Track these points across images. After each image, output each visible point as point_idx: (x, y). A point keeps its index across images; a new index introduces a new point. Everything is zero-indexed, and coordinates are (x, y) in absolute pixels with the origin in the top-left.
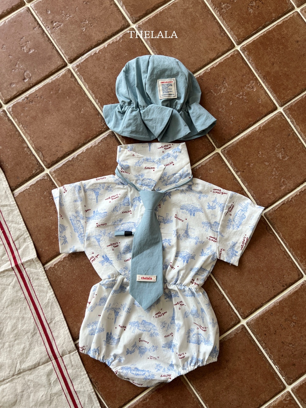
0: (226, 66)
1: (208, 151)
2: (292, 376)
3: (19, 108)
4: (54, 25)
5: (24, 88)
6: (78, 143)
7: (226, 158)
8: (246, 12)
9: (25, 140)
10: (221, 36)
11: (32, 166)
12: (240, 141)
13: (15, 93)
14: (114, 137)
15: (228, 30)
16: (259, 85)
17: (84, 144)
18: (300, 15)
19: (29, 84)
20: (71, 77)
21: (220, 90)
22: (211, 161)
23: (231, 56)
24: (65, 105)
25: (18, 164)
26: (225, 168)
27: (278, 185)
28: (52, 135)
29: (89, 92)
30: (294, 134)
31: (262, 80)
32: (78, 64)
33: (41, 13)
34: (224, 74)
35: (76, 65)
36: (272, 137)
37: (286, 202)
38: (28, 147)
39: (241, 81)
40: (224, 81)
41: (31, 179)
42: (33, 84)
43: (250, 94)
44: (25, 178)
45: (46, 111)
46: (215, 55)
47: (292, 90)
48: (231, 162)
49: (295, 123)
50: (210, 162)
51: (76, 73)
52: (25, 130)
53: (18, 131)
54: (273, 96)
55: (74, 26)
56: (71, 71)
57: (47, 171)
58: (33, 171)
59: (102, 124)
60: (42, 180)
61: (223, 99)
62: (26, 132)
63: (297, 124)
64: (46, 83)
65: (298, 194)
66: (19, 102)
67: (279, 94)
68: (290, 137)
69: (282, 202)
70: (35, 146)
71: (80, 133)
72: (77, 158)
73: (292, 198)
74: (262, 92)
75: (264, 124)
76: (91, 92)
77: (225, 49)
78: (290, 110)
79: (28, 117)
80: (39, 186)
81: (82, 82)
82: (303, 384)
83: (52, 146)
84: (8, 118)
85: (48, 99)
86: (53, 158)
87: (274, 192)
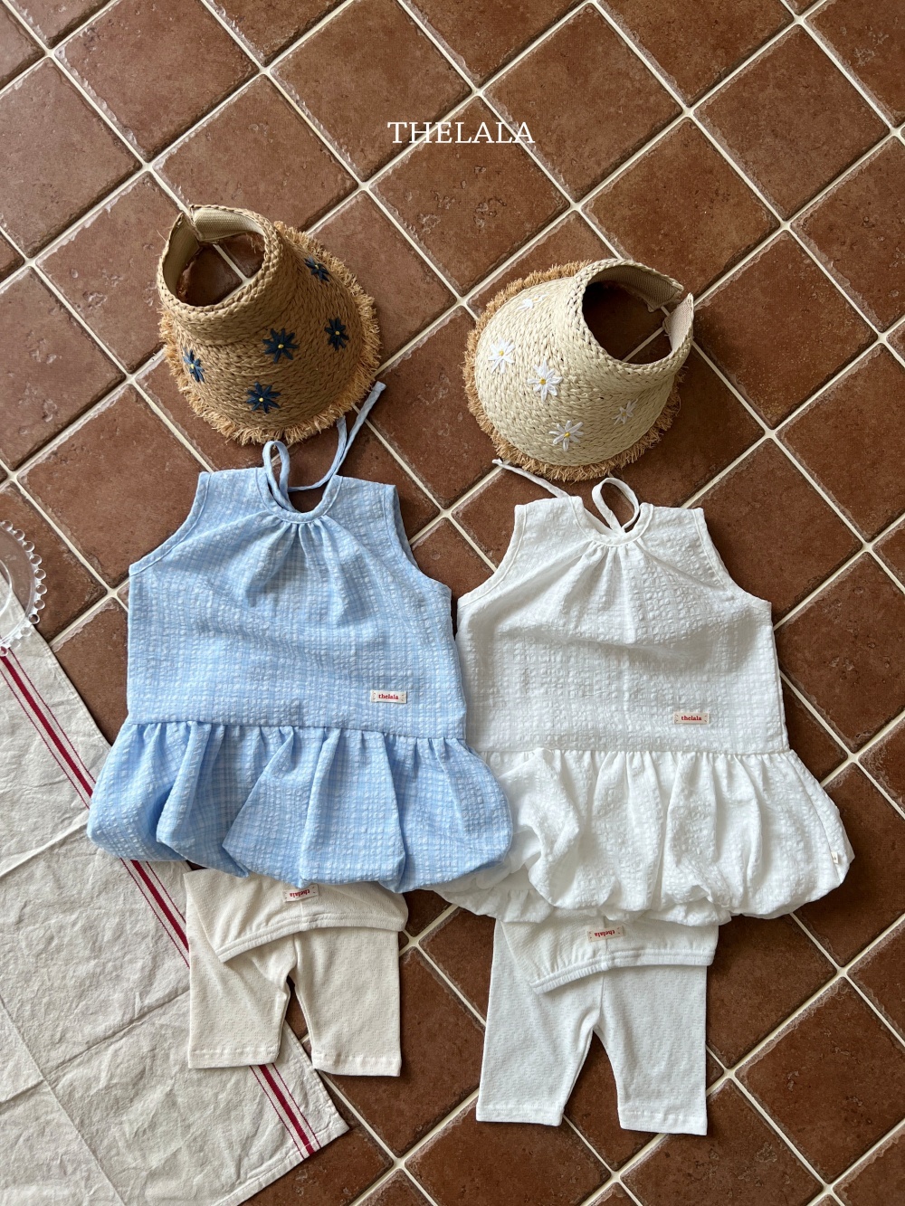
0: (443, 342)
1: (426, 516)
3: (42, 476)
4: (90, 299)
5: (46, 434)
7: (462, 526)
8: (472, 228)
9: (61, 538)
10: (428, 283)
11: (81, 587)
12: (485, 490)
13: (29, 447)
15: (439, 269)
18: (582, 218)
19: (56, 425)
20: (137, 401)
21: (437, 391)
22: (433, 536)
23: (451, 321)
24: (131, 459)
26: (463, 546)
28: (114, 521)
29: (176, 427)
32: (147, 372)
33: (59, 279)
34: (440, 360)
35: (142, 376)
38: (70, 551)
40: (440, 373)
41: (83, 613)
42: (63, 425)
44: (70, 612)
45: (95, 475)
46: (418, 323)
48: (472, 533)
50: (431, 538)
51: (146, 392)
52: (59, 517)
53: (44, 520)
55: (129, 298)
56: (135, 388)
58: (84, 597)
60: (105, 612)
61: (443, 410)
62: (62, 522)
64: (88, 419)
66: (40, 464)
70: (82, 547)
71: (168, 512)
76: (179, 426)
77: (437, 309)
79: (62, 491)
80: (100, 624)
81: (161, 409)
84: (24, 497)
85: (97, 451)
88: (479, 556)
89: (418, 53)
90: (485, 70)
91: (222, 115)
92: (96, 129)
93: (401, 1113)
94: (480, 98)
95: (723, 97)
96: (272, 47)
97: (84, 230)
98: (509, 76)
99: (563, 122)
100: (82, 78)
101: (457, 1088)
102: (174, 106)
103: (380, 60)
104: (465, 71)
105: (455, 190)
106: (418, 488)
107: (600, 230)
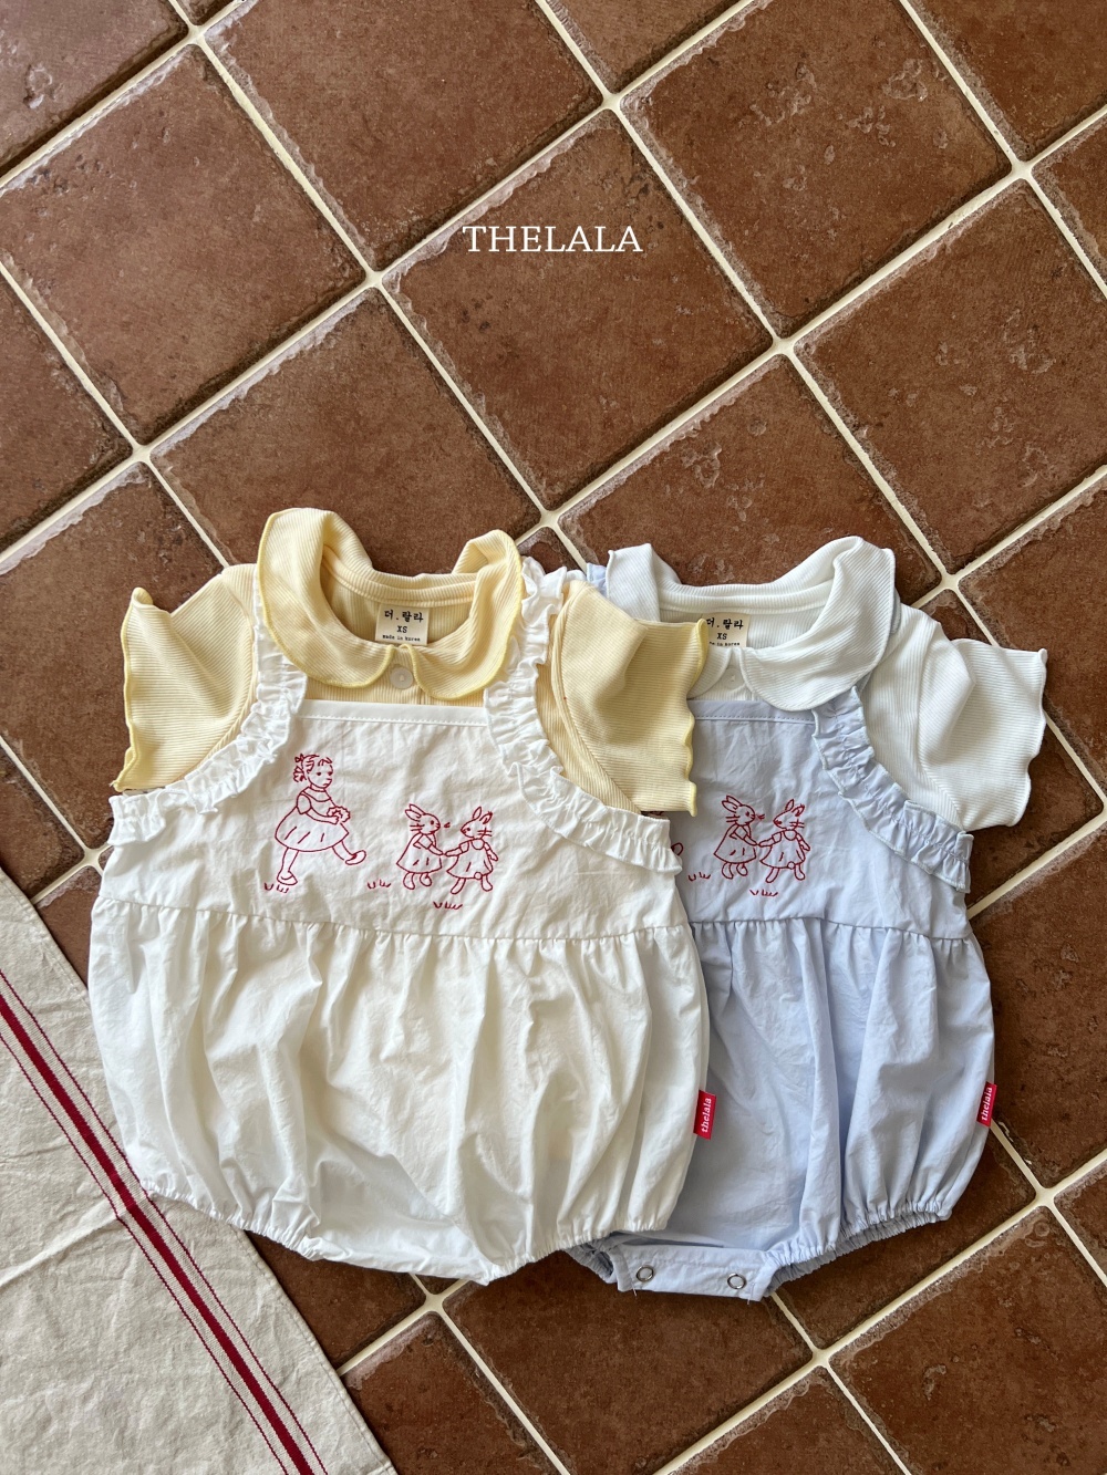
0: (810, 3)
1: (744, 349)
2: (1058, 1156)
3: (18, 214)
5: (30, 133)
6: (251, 342)
7: (813, 375)
9: (50, 340)
11: (83, 437)
12: (864, 306)
14: (384, 310)
16: (941, 75)
17: (273, 344)
19: (50, 115)
20: (206, 79)
21: (787, 102)
22: (757, 389)
24: (189, 194)
25: (30, 433)
26: (812, 414)
27: (1013, 472)
28: (151, 313)
29: (278, 137)
30: (1077, 268)
31: (950, 56)
32: (229, 23)
34: (801, 37)
35: (220, 30)
36: (990, 286)
37: (1044, 536)
38: (64, 366)
39: (870, 64)
40: (799, 66)
41: (84, 488)
42: (65, 116)
43: (904, 115)
44: (61, 484)
45: (119, 221)
47: (1068, 92)
48: (832, 388)
49: (1080, 225)
50: (752, 392)
51: (223, 63)
52: (46, 298)
53: (19, 302)
54: (993, 119)
56: (204, 54)
57: (142, 454)
58: (89, 456)
59: (335, 260)
60: (126, 488)
61: (798, 141)
62: (52, 307)
63: (1087, 228)
64: (112, 108)
65: (1090, 501)
66: (15, 191)
67: (1020, 108)
68: (1058, 281)
69: (1025, 537)
70: (88, 359)
71: (255, 303)
72: (249, 397)
73: (1065, 520)
74: (953, 103)
75: (960, 232)
76: (286, 136)
78: (1061, 173)
79: (55, 246)
80: (115, 510)
81: (251, 97)
82: (1099, 1181)
83: (153, 357)
85: (124, 173)
86: (160, 404)
87: (996, 501)
88: (840, 436)
93: (611, 1435)
101: (713, 1402)
106: (734, 292)
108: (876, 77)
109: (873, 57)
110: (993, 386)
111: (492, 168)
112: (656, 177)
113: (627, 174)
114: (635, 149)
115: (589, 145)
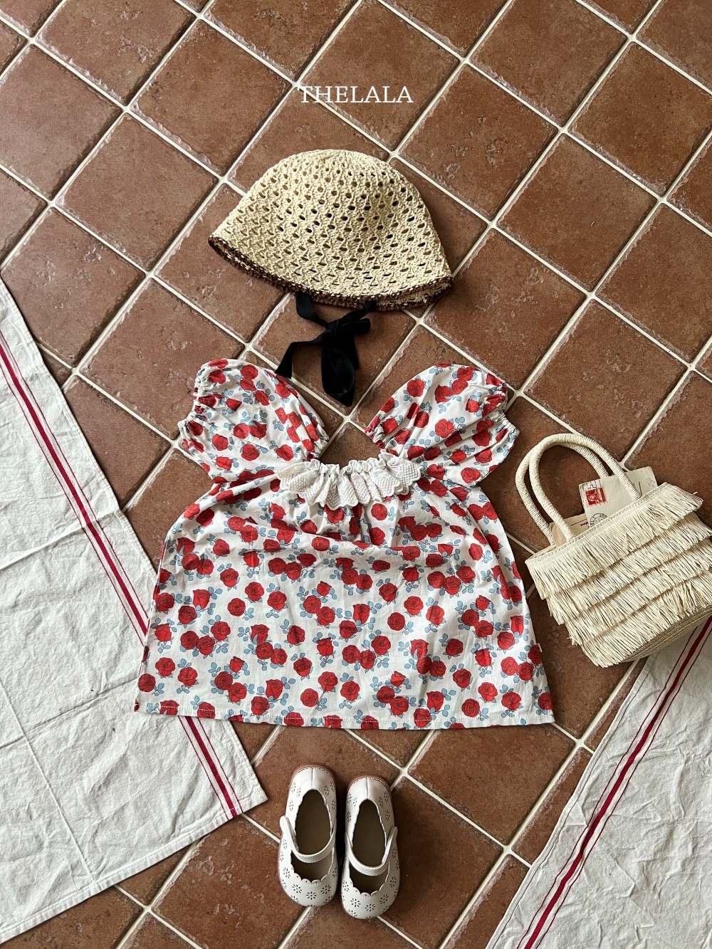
88: (554, 421)
89: (412, 42)
90: (466, 42)
91: (272, 125)
92: (177, 160)
94: (468, 65)
95: (656, 20)
96: (297, 65)
97: (185, 239)
98: (487, 42)
99: (537, 67)
100: (157, 123)
102: (233, 128)
103: (384, 54)
104: (451, 47)
105: (466, 140)
107: (586, 143)
108: (521, 280)
109: (517, 272)
110: (610, 383)
111: (381, 362)
112: (446, 344)
113: (435, 347)
114: (435, 336)
115: (416, 341)
